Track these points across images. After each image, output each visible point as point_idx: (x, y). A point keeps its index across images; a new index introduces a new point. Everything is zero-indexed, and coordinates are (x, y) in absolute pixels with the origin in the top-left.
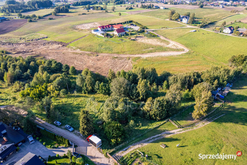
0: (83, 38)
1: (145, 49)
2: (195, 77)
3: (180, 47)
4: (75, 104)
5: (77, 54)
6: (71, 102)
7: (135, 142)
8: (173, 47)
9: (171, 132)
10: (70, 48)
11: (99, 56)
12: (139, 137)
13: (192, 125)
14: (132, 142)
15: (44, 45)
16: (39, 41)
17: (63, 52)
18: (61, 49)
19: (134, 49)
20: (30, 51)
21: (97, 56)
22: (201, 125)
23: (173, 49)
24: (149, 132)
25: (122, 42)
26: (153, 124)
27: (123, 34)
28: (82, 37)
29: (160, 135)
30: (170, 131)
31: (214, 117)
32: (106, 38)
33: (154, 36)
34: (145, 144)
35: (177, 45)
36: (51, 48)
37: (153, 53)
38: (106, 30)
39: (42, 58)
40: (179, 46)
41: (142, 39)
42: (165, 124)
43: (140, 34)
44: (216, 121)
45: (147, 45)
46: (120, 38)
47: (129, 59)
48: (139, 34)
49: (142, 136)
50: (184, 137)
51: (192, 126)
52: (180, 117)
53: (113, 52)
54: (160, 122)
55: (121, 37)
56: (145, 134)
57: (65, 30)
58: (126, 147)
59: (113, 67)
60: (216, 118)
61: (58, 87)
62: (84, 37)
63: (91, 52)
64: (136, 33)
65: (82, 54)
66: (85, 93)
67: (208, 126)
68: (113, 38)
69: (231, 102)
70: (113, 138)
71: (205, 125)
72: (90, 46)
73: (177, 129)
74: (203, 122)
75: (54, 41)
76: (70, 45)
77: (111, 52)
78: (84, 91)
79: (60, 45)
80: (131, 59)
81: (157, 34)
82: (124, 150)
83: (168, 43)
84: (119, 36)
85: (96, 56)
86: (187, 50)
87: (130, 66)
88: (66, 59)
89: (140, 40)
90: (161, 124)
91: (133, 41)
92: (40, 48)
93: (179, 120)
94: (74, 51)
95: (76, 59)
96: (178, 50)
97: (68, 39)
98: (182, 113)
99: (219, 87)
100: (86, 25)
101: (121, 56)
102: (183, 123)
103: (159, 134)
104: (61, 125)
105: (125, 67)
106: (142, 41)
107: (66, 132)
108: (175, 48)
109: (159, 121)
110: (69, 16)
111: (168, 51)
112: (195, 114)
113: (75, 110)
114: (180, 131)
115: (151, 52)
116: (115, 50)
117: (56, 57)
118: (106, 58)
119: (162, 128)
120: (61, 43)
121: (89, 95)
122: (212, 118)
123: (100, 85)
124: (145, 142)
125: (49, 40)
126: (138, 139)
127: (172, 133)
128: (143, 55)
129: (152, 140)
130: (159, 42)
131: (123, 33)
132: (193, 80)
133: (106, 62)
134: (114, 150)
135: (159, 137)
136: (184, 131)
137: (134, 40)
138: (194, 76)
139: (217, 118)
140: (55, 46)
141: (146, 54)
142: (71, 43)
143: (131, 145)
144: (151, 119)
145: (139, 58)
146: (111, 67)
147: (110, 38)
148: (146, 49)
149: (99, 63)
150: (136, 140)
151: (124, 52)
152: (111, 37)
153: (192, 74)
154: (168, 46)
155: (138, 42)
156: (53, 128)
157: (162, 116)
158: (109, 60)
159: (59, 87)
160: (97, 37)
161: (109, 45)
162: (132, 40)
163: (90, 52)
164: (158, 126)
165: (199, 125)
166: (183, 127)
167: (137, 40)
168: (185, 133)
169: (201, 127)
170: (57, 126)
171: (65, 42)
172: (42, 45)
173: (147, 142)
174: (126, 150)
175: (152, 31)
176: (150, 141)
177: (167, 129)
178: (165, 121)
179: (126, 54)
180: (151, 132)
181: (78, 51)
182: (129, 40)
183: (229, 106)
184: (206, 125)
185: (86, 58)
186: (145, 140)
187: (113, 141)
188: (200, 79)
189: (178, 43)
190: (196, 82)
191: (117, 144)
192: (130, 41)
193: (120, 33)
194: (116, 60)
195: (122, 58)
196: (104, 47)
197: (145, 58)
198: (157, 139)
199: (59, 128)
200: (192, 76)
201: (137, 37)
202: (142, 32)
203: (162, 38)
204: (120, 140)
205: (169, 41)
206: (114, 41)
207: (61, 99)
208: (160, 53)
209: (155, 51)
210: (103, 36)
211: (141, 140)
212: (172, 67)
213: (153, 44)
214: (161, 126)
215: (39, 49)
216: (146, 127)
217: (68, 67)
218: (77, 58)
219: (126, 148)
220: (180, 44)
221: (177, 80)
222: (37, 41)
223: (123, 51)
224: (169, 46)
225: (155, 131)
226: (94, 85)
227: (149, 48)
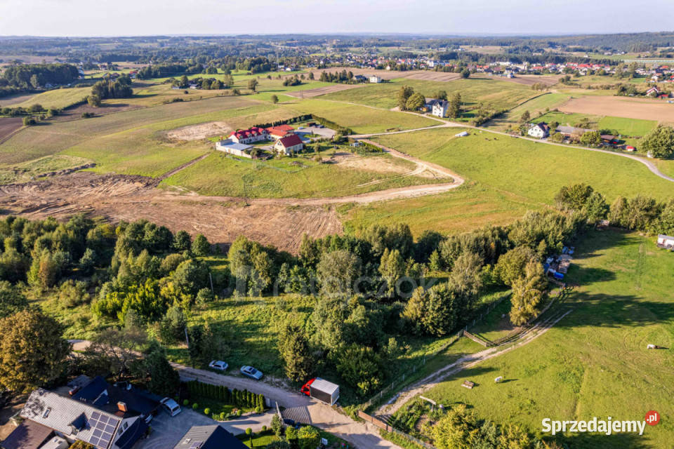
0: (197, 164)
1: (361, 183)
2: (497, 237)
3: (443, 173)
4: (242, 320)
5: (192, 203)
6: (231, 318)
7: (407, 385)
8: (426, 176)
9: (474, 356)
10: (170, 191)
11: (252, 207)
12: (412, 374)
13: (514, 338)
14: (401, 386)
15: (93, 186)
16: (74, 174)
17: (154, 202)
18: (144, 194)
19: (334, 184)
20: (61, 203)
21: (248, 205)
22: (531, 336)
23: (427, 179)
24: (429, 361)
25: (301, 168)
26: (431, 345)
27: (298, 149)
28: (193, 161)
29: (454, 365)
30: (472, 354)
31: (553, 318)
32: (257, 162)
33: (374, 151)
34: (430, 386)
35: (435, 170)
36: (114, 192)
39: (101, 220)
40: (439, 171)
41: (347, 159)
42: (457, 343)
43: (339, 146)
44: (558, 325)
45: (365, 172)
46: (295, 160)
47: (329, 209)
48: (338, 148)
49: (418, 370)
50: (504, 363)
51: (514, 341)
52: (485, 324)
53: (285, 193)
54: (446, 340)
55: (296, 157)
56: (423, 366)
57: (138, 144)
58: (392, 397)
59: (297, 231)
60: (557, 319)
61: (186, 285)
62: (196, 159)
63: (229, 198)
64: (330, 146)
65: (205, 203)
66: (256, 294)
67: (545, 336)
68: (274, 160)
69: (579, 285)
70: (362, 378)
71: (538, 335)
72: (220, 182)
73: (485, 349)
74: (535, 331)
75: (118, 173)
76: (165, 181)
77: (278, 195)
78: (254, 289)
79: (137, 184)
80: (333, 208)
81: (381, 147)
82: (390, 402)
83: (413, 167)
84: (288, 154)
85: (245, 207)
86: (460, 181)
87: (337, 226)
88: (168, 219)
89: (344, 163)
90: (449, 344)
91: (327, 165)
92: (85, 194)
93: (484, 332)
94: (184, 198)
95: (194, 217)
96: (440, 181)
97: (155, 167)
98: (487, 316)
99: (549, 256)
100: (193, 129)
101: (307, 203)
102: (494, 336)
103: (450, 363)
104: (228, 369)
105: (324, 229)
106: (349, 165)
107: (246, 383)
108: (431, 176)
109: (444, 337)
110: (138, 107)
111: (418, 185)
112: (515, 314)
113: (246, 333)
114: (493, 353)
115: (378, 188)
116: (289, 190)
117: (137, 214)
118: (273, 210)
119: (453, 351)
120: (138, 178)
121: (267, 298)
122: (549, 321)
123: (291, 271)
124: (429, 381)
125: (101, 170)
126: (412, 379)
127: (477, 359)
128: (361, 197)
129: (442, 377)
130: (391, 165)
131: (299, 147)
132: (493, 245)
133: (275, 219)
134: (370, 404)
135: (452, 369)
136: (500, 352)
137: (329, 163)
138: (494, 236)
139: (559, 319)
140: (126, 187)
141: (366, 196)
142: (165, 176)
143: (401, 390)
144: (427, 336)
145: (354, 205)
146: (290, 231)
147: (267, 160)
148: (365, 182)
149: (257, 222)
150: (409, 381)
151: (313, 193)
152: (270, 158)
153: (489, 232)
154: (414, 173)
155: (340, 168)
156: (211, 378)
157: (448, 326)
158: (280, 214)
159: (192, 284)
160: (234, 158)
161: (268, 178)
162: (324, 163)
163: (226, 198)
164: (444, 347)
165: (528, 337)
166: (496, 345)
167: (337, 162)
168: (505, 355)
169: (531, 340)
170: (219, 372)
171: (149, 175)
172: (86, 186)
174: (394, 402)
175: (367, 138)
176: (439, 379)
177: (465, 352)
178: (456, 337)
179: (319, 198)
180: (433, 362)
181: (193, 196)
182: (318, 163)
183: (576, 292)
184: (540, 336)
185: (218, 213)
186: (427, 378)
187: (362, 385)
188: (507, 241)
189: (435, 165)
190: (501, 250)
191: (372, 392)
192: (322, 166)
193: (292, 147)
194: (299, 212)
195: (310, 209)
196: (256, 184)
197: (367, 205)
198: (452, 372)
199: (225, 375)
200: (490, 237)
201: (335, 155)
202: (343, 141)
203: (394, 154)
204: (376, 382)
205: (413, 161)
206: (280, 167)
207: (201, 312)
208: (399, 190)
209: (388, 187)
210: (249, 157)
211: (418, 379)
212: (436, 220)
213: (378, 171)
214: (451, 348)
215: (81, 196)
216: (420, 353)
217: (186, 238)
218: (196, 215)
219: (393, 399)
220: (441, 167)
221: (459, 247)
222: (70, 176)
223: (309, 190)
224: (418, 172)
225: (441, 358)
226: (276, 275)
227: (371, 180)
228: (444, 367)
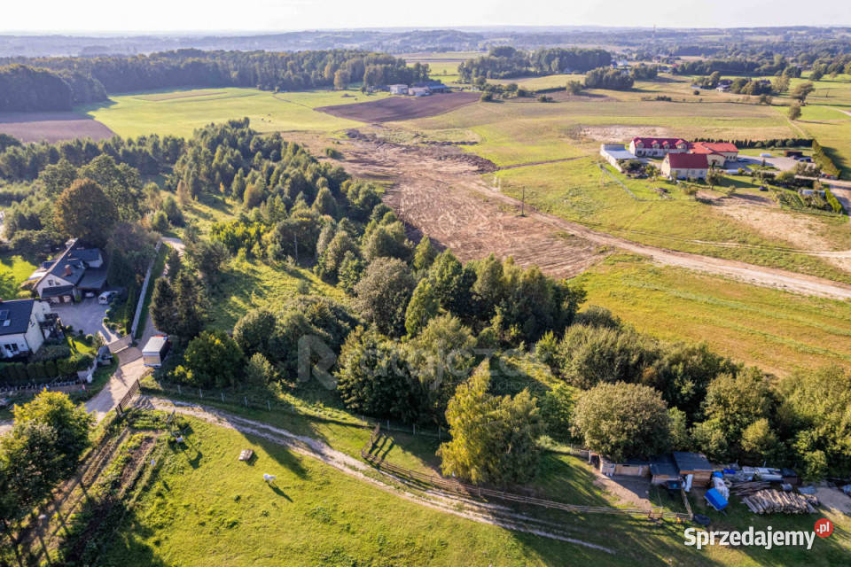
0: (557, 164)
1: (706, 239)
4: (265, 284)
5: (479, 196)
6: (264, 278)
7: (217, 407)
9: (327, 451)
10: (485, 181)
12: (242, 406)
13: (418, 484)
15: (440, 159)
17: (453, 185)
18: (462, 176)
19: (664, 229)
20: (389, 164)
21: (523, 216)
24: (284, 413)
25: (656, 198)
26: (326, 408)
28: (560, 160)
29: (291, 435)
30: (332, 448)
32: (621, 177)
33: (823, 208)
34: (226, 426)
36: (443, 169)
37: (715, 260)
38: (656, 153)
41: (748, 205)
42: (354, 429)
43: (769, 187)
45: (736, 228)
46: (668, 186)
47: (602, 252)
48: (765, 190)
49: (254, 408)
50: (329, 483)
51: (409, 486)
53: (587, 219)
57: (541, 133)
58: (186, 402)
60: (548, 532)
62: (565, 160)
65: (491, 200)
68: (643, 181)
71: (458, 513)
72: (541, 186)
75: (477, 155)
76: (499, 172)
77: (575, 218)
79: (474, 168)
80: (610, 253)
84: (671, 179)
85: (518, 216)
89: (730, 208)
90: (342, 421)
91: (698, 203)
92: (422, 163)
94: (482, 190)
95: (458, 208)
97: (515, 157)
100: (620, 130)
101: (590, 237)
106: (733, 213)
111: (796, 271)
114: (353, 468)
115: (717, 254)
116: (599, 217)
118: (537, 230)
119: (324, 430)
122: (529, 522)
124: (233, 422)
125: (470, 149)
126: (234, 408)
127: (322, 455)
129: (255, 431)
130: (810, 232)
131: (698, 172)
133: (522, 238)
134: (160, 389)
135: (281, 436)
136: (361, 476)
137: (709, 202)
139: (550, 536)
140: (460, 167)
141: (682, 256)
143: (204, 405)
145: (640, 259)
147: (636, 178)
148: (712, 240)
149: (499, 234)
150: (228, 406)
151: (619, 229)
152: (639, 177)
155: (709, 213)
158: (537, 236)
161: (600, 198)
162: (697, 200)
163: (518, 202)
164: (328, 418)
166: (378, 467)
167: (721, 205)
168: (354, 481)
169: (432, 506)
171: (498, 163)
172: (436, 158)
173: (238, 424)
174: (179, 406)
176: (248, 430)
177: (332, 439)
178: (365, 423)
179: (616, 236)
180: (286, 417)
181: (493, 191)
182: (688, 198)
184: (458, 517)
185: (483, 213)
186: (245, 420)
187: (180, 370)
192: (687, 202)
193: (683, 171)
194: (560, 242)
195: (581, 243)
197: (660, 266)
198: (270, 437)
200: (666, 358)
201: (731, 195)
204: (188, 376)
208: (745, 268)
209: (735, 257)
210: (620, 169)
211: (236, 413)
213: (764, 232)
214: (333, 426)
215: (416, 164)
216: (297, 402)
218: (462, 207)
219: (183, 404)
222: (441, 147)
223: (621, 225)
224: (837, 256)
225: (299, 421)
227: (725, 240)
228: (278, 427)
